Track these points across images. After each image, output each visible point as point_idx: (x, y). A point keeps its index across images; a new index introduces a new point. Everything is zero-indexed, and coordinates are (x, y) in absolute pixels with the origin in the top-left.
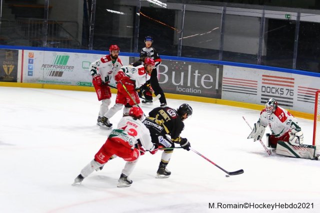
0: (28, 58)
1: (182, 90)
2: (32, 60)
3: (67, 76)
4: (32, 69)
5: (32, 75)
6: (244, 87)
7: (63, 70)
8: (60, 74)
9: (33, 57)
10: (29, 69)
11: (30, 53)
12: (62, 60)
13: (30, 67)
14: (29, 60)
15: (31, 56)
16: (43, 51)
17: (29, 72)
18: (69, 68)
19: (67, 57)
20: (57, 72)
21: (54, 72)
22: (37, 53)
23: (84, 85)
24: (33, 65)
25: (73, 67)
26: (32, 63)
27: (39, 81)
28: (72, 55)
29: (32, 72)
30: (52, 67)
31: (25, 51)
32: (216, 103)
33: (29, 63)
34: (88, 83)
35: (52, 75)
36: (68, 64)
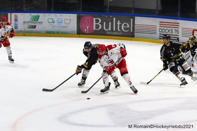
0: (14, 18)
1: (110, 33)
2: (17, 19)
3: (39, 28)
4: (17, 25)
5: (17, 28)
6: (149, 29)
7: (36, 24)
8: (35, 27)
9: (17, 17)
10: (15, 25)
11: (15, 15)
12: (35, 18)
13: (16, 24)
14: (15, 19)
15: (16, 16)
16: (23, 13)
17: (15, 27)
18: (40, 23)
19: (39, 16)
20: (33, 26)
21: (31, 26)
22: (19, 15)
23: (50, 33)
24: (18, 22)
25: (42, 22)
26: (17, 21)
27: (22, 32)
28: (41, 15)
29: (17, 27)
30: (29, 23)
31: (12, 14)
32: (131, 40)
33: (15, 21)
34: (52, 32)
35: (30, 28)
36: (39, 21)
